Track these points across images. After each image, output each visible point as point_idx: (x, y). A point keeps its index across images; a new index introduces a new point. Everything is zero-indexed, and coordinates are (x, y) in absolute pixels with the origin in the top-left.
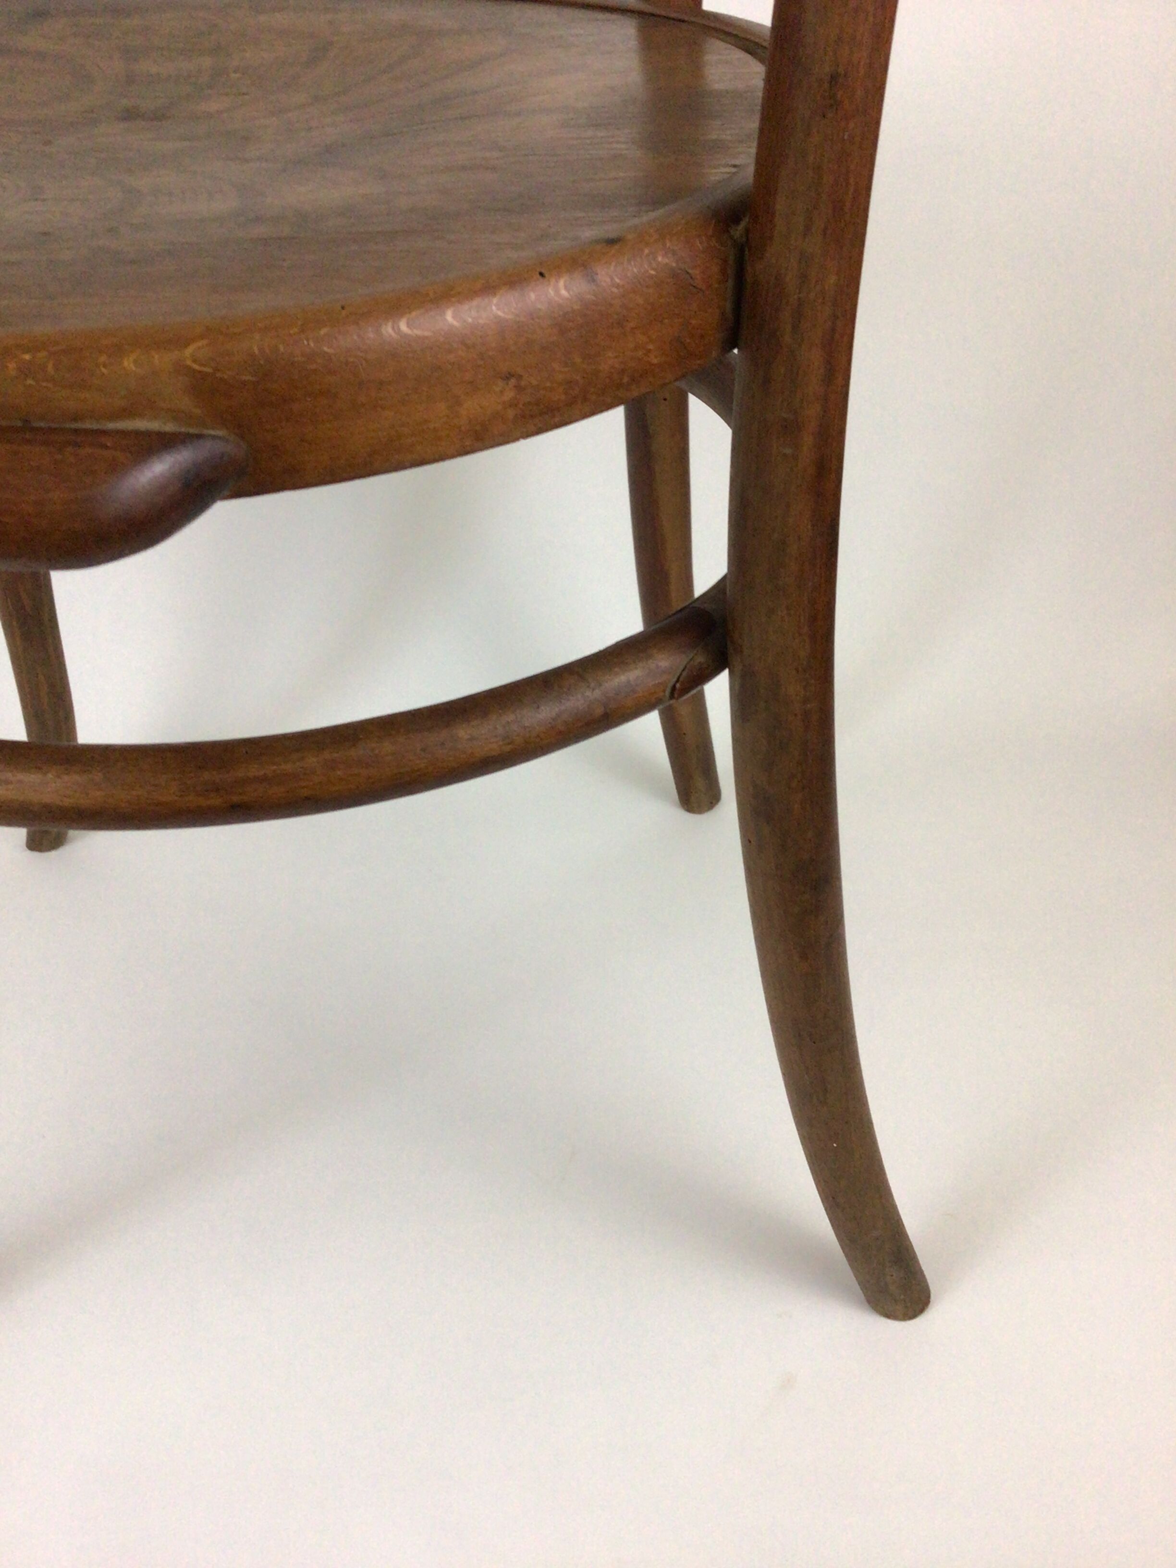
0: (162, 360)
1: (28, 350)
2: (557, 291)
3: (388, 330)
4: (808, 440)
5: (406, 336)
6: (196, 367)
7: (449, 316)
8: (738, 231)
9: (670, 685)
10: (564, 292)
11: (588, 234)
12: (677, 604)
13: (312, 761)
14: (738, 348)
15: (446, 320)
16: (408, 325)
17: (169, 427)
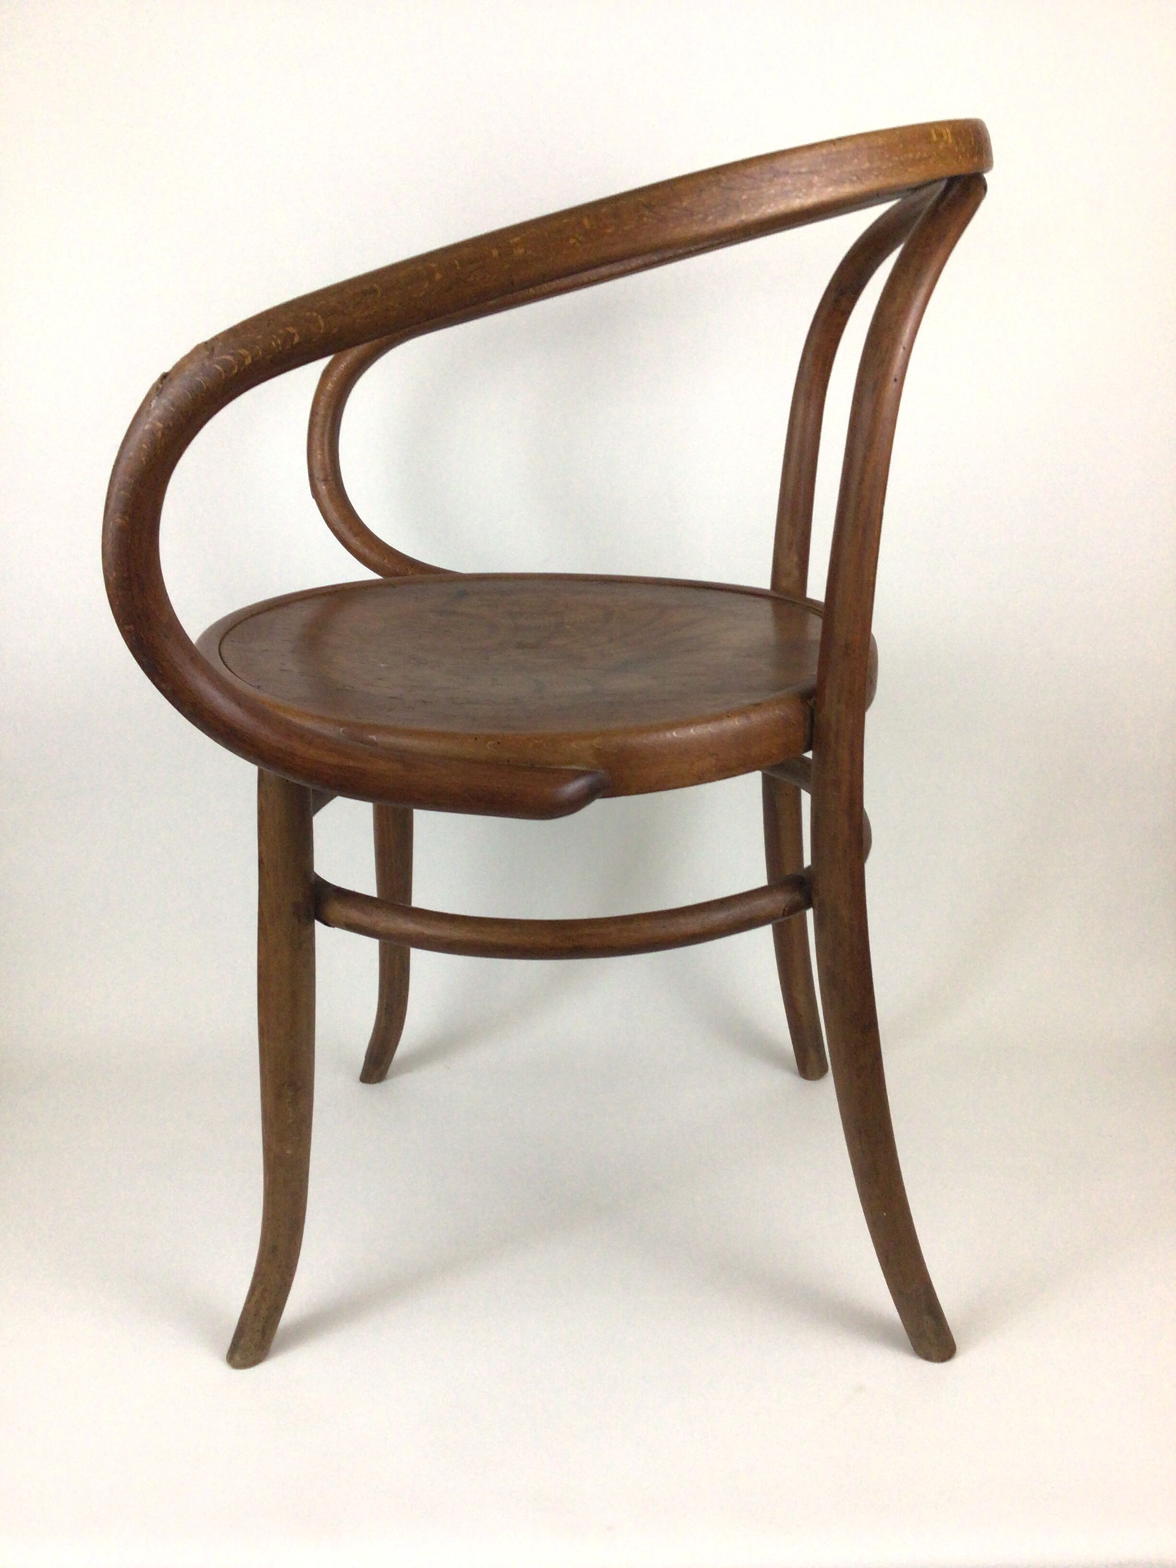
0: (584, 744)
1: (536, 739)
2: (734, 723)
3: (668, 735)
4: (844, 789)
5: (674, 737)
6: (597, 746)
7: (692, 731)
8: (811, 702)
9: (783, 908)
10: (737, 723)
11: (746, 702)
12: (789, 870)
13: (613, 929)
14: (813, 750)
15: (690, 732)
16: (677, 734)
17: (584, 768)
